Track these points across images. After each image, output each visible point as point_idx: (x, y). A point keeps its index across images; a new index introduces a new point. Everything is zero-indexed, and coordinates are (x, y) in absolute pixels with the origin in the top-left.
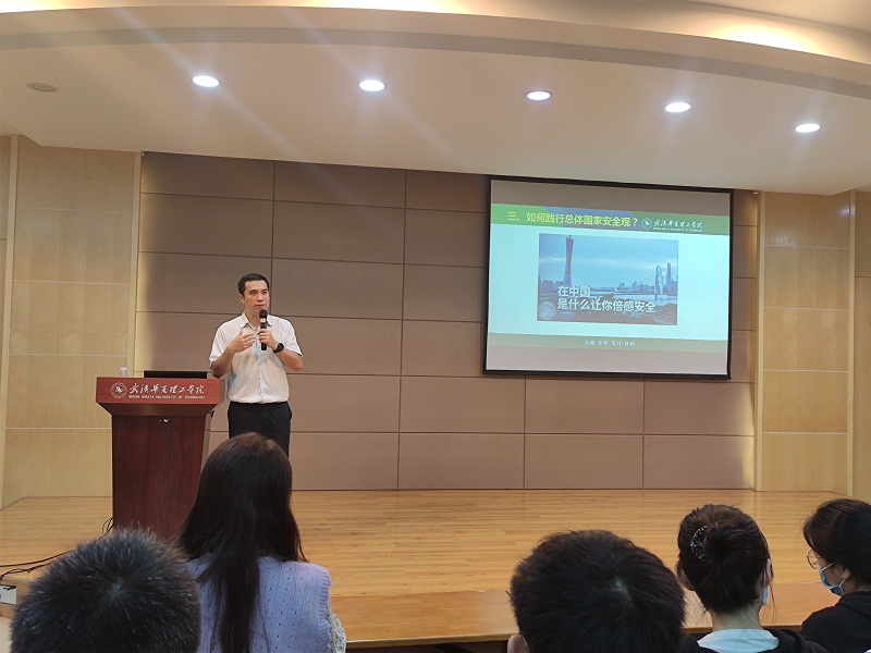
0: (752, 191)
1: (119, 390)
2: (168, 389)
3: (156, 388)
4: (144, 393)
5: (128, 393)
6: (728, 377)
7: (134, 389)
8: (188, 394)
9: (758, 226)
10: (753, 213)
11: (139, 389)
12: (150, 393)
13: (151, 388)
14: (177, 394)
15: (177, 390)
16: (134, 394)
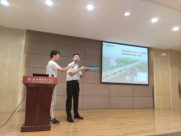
0: (151, 48)
1: (29, 79)
2: (43, 80)
3: (40, 79)
4: (37, 81)
5: (32, 81)
6: (149, 85)
7: (34, 79)
8: (49, 81)
9: (153, 55)
10: (152, 53)
11: (35, 79)
12: (38, 81)
13: (39, 79)
14: (46, 81)
15: (46, 80)
16: (34, 81)
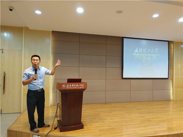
0: (171, 41)
1: (64, 86)
2: (76, 85)
5: (66, 87)
6: (168, 78)
7: (68, 86)
8: (80, 86)
9: (173, 48)
10: (172, 46)
11: (69, 86)
12: (72, 87)
13: (72, 85)
14: (78, 87)
15: (78, 85)
16: (68, 87)
